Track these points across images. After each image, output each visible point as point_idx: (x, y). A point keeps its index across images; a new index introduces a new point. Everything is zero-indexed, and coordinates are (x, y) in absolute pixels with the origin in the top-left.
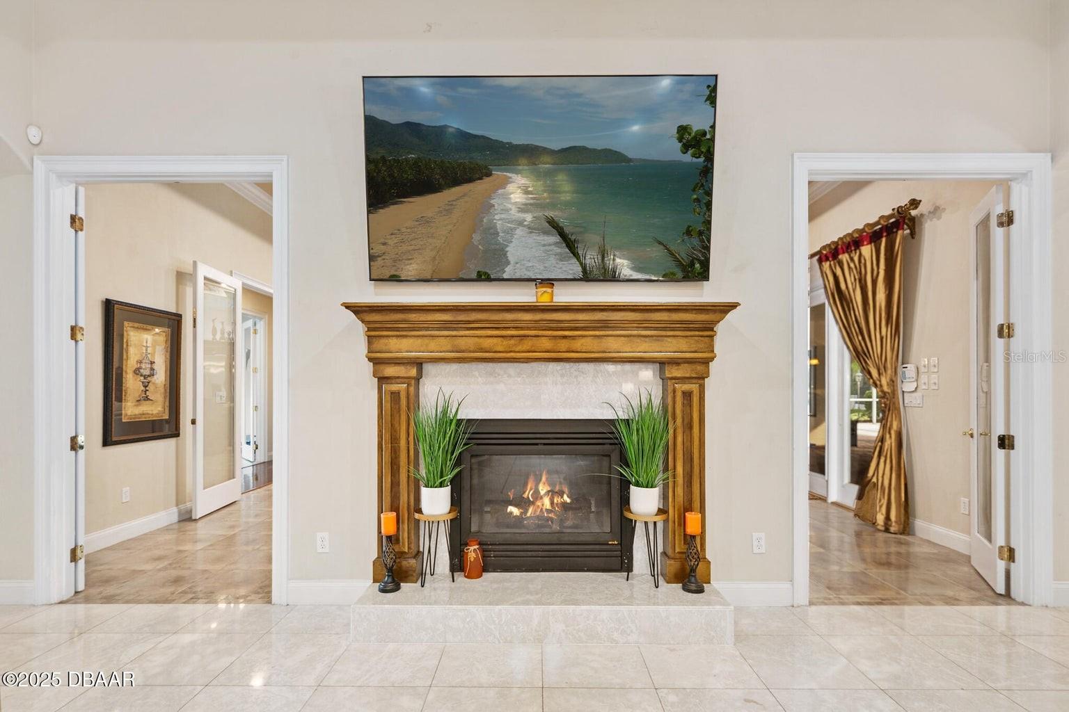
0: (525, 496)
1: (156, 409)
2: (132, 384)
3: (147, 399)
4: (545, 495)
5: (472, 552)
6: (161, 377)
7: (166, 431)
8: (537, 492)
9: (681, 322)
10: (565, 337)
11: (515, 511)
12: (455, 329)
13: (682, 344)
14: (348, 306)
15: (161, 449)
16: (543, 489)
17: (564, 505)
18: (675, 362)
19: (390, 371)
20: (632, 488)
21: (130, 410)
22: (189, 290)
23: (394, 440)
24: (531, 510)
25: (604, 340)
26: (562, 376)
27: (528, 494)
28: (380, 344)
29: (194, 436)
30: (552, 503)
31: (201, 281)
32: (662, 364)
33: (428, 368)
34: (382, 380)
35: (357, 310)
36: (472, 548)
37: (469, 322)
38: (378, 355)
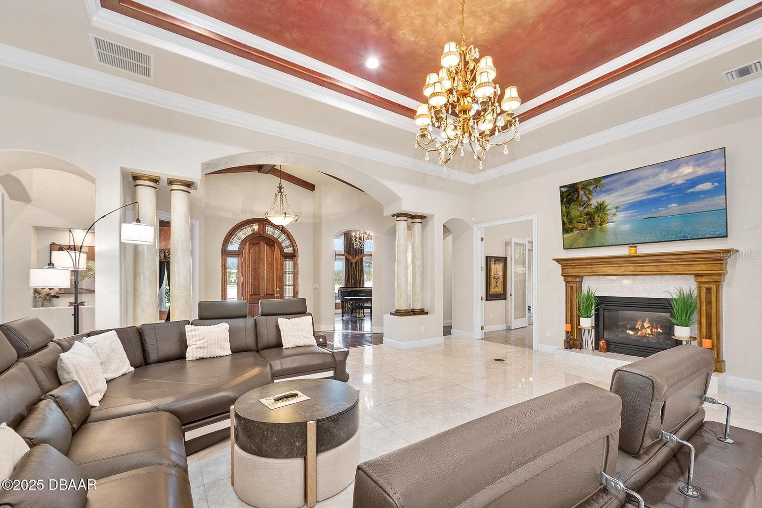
0: (637, 327)
1: (499, 290)
2: (493, 282)
3: (497, 286)
4: (648, 327)
5: (602, 343)
6: (501, 279)
7: (502, 297)
8: (643, 326)
9: (701, 258)
10: (640, 266)
11: (631, 333)
12: (592, 265)
13: (703, 267)
14: (554, 260)
15: (500, 303)
16: (646, 325)
17: (659, 333)
18: (701, 275)
19: (569, 279)
20: (675, 326)
21: (493, 290)
22: (509, 248)
23: (571, 302)
24: (639, 334)
25: (659, 267)
26: (644, 280)
27: (638, 326)
28: (566, 271)
29: (511, 299)
30: (651, 331)
31: (513, 244)
32: (697, 275)
33: (585, 277)
34: (567, 282)
35: (558, 261)
36: (602, 342)
37: (598, 262)
38: (565, 274)
